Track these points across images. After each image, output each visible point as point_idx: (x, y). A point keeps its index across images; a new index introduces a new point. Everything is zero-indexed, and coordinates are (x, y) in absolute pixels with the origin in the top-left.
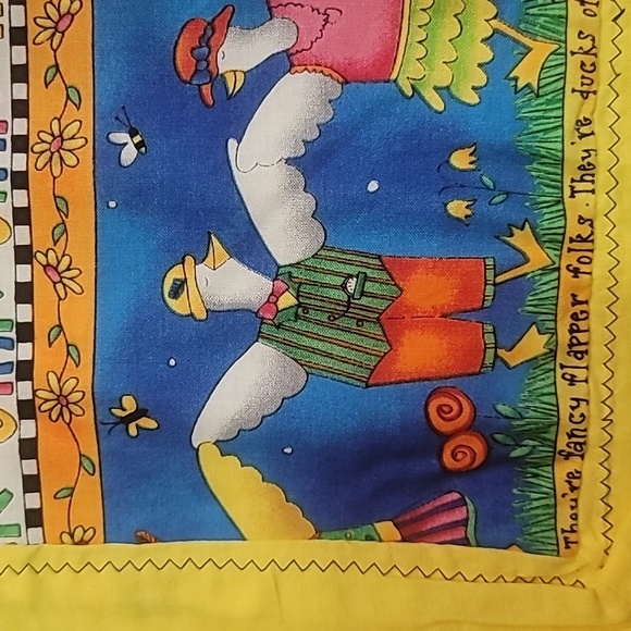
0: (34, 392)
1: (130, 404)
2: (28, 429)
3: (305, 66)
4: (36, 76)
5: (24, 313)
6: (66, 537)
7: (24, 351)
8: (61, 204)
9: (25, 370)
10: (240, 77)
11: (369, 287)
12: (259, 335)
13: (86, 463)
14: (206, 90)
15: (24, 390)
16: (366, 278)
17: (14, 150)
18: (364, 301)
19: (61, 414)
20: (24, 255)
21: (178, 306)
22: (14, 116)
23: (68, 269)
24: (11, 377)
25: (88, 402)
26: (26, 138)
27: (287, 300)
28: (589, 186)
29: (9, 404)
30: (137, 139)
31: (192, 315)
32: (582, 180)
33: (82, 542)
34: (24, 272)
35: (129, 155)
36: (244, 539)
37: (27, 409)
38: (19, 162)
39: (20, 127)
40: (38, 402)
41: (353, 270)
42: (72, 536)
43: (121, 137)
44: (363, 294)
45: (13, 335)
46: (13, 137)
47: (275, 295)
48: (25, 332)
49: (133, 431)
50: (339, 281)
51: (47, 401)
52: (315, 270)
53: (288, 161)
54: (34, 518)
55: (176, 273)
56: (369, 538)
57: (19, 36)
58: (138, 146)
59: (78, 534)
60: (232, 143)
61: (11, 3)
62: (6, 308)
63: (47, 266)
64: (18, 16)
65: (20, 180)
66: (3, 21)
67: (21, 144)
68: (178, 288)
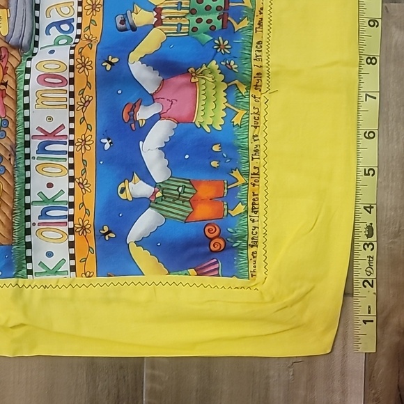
0: (74, 225)
1: (106, 228)
2: (72, 238)
3: (165, 118)
4: (77, 120)
5: (71, 199)
6: (84, 275)
7: (71, 211)
8: (85, 162)
9: (71, 218)
10: (144, 122)
11: (186, 190)
12: (150, 206)
13: (91, 249)
14: (133, 125)
15: (71, 224)
16: (185, 187)
17: (69, 145)
18: (184, 195)
19: (83, 233)
20: (72, 179)
21: (123, 196)
22: (70, 134)
23: (86, 184)
24: (67, 220)
25: (92, 229)
26: (73, 141)
27: (159, 194)
28: (258, 157)
29: (66, 229)
30: (110, 141)
31: (127, 199)
32: (255, 155)
33: (89, 277)
34: (72, 185)
35: (107, 146)
36: (144, 275)
37: (71, 231)
38: (71, 149)
39: (71, 137)
40: (75, 228)
41: (181, 184)
42: (86, 274)
43: (105, 141)
44: (184, 192)
45: (67, 206)
46: (69, 141)
47: (155, 193)
48: (72, 205)
49: (107, 238)
50: (176, 188)
51: (78, 228)
52: (168, 184)
53: (159, 148)
54: (73, 269)
55: (122, 185)
56: (186, 274)
57: (72, 108)
58: (110, 143)
59: (88, 274)
60: (141, 142)
61: (70, 97)
62: (65, 197)
63: (79, 183)
64: (72, 102)
65: (71, 155)
66: (67, 103)
67: (72, 143)
68: (123, 190)
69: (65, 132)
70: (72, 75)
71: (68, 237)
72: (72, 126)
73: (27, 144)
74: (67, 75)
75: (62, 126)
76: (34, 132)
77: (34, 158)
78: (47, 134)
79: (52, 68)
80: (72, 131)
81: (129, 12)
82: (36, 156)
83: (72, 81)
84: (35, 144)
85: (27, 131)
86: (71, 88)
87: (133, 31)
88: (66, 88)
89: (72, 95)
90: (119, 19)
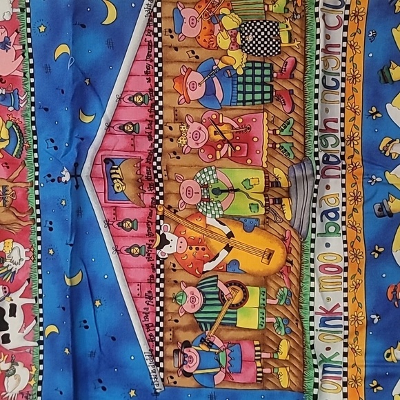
0: (348, 379)
1: (375, 383)
2: (345, 390)
4: (350, 300)
5: (345, 360)
7: (345, 369)
8: (357, 333)
9: (345, 374)
15: (345, 379)
17: (344, 320)
19: (355, 385)
20: (346, 345)
21: (388, 359)
22: (344, 311)
23: (358, 349)
24: (341, 375)
25: (363, 382)
26: (348, 317)
30: (378, 317)
31: (393, 362)
34: (346, 350)
35: (376, 321)
37: (345, 384)
38: (346, 323)
39: (346, 314)
40: (348, 382)
43: (374, 317)
45: (342, 365)
46: (344, 317)
48: (345, 365)
49: (375, 391)
51: (351, 382)
55: (388, 351)
57: (346, 290)
58: (378, 319)
61: (344, 281)
62: (340, 358)
63: (352, 348)
64: (345, 285)
65: (346, 328)
66: (342, 286)
67: (346, 318)
68: (389, 355)
69: (341, 309)
70: (346, 264)
71: (342, 389)
72: (346, 304)
73: (312, 319)
74: (342, 264)
75: (338, 305)
76: (317, 309)
77: (317, 330)
78: (327, 312)
79: (330, 259)
80: (346, 309)
81: (385, 201)
82: (319, 329)
83: (346, 269)
84: (318, 319)
85: (312, 309)
86: (345, 274)
87: (390, 217)
88: (341, 274)
89: (346, 280)
90: (377, 207)
